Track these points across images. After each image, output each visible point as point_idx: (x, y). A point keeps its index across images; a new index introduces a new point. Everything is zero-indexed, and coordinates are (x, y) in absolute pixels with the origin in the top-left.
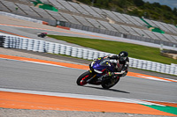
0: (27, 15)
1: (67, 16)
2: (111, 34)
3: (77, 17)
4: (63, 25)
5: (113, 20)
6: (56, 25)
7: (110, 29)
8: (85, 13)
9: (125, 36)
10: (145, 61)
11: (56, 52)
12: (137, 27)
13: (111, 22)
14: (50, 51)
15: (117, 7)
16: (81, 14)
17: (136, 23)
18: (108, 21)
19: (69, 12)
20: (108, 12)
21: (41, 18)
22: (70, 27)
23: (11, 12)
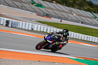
0: (27, 10)
1: (50, 11)
2: (74, 21)
3: (55, 12)
4: (48, 16)
5: (75, 13)
6: (44, 16)
7: (74, 18)
8: (60, 9)
9: (82, 23)
10: (89, 36)
11: (39, 30)
12: (89, 18)
13: (74, 15)
14: (35, 29)
15: (78, 6)
16: (58, 10)
17: (89, 16)
18: (73, 14)
19: (51, 9)
20: (73, 9)
21: (35, 12)
22: (51, 17)
23: (19, 8)
